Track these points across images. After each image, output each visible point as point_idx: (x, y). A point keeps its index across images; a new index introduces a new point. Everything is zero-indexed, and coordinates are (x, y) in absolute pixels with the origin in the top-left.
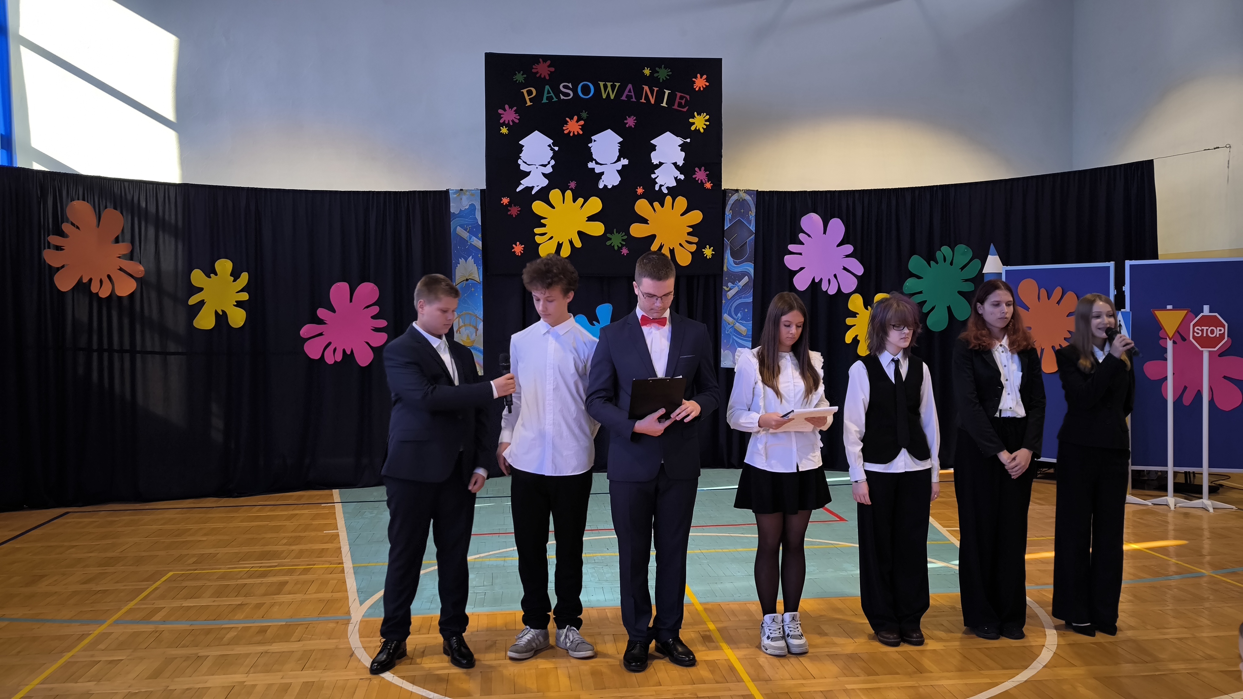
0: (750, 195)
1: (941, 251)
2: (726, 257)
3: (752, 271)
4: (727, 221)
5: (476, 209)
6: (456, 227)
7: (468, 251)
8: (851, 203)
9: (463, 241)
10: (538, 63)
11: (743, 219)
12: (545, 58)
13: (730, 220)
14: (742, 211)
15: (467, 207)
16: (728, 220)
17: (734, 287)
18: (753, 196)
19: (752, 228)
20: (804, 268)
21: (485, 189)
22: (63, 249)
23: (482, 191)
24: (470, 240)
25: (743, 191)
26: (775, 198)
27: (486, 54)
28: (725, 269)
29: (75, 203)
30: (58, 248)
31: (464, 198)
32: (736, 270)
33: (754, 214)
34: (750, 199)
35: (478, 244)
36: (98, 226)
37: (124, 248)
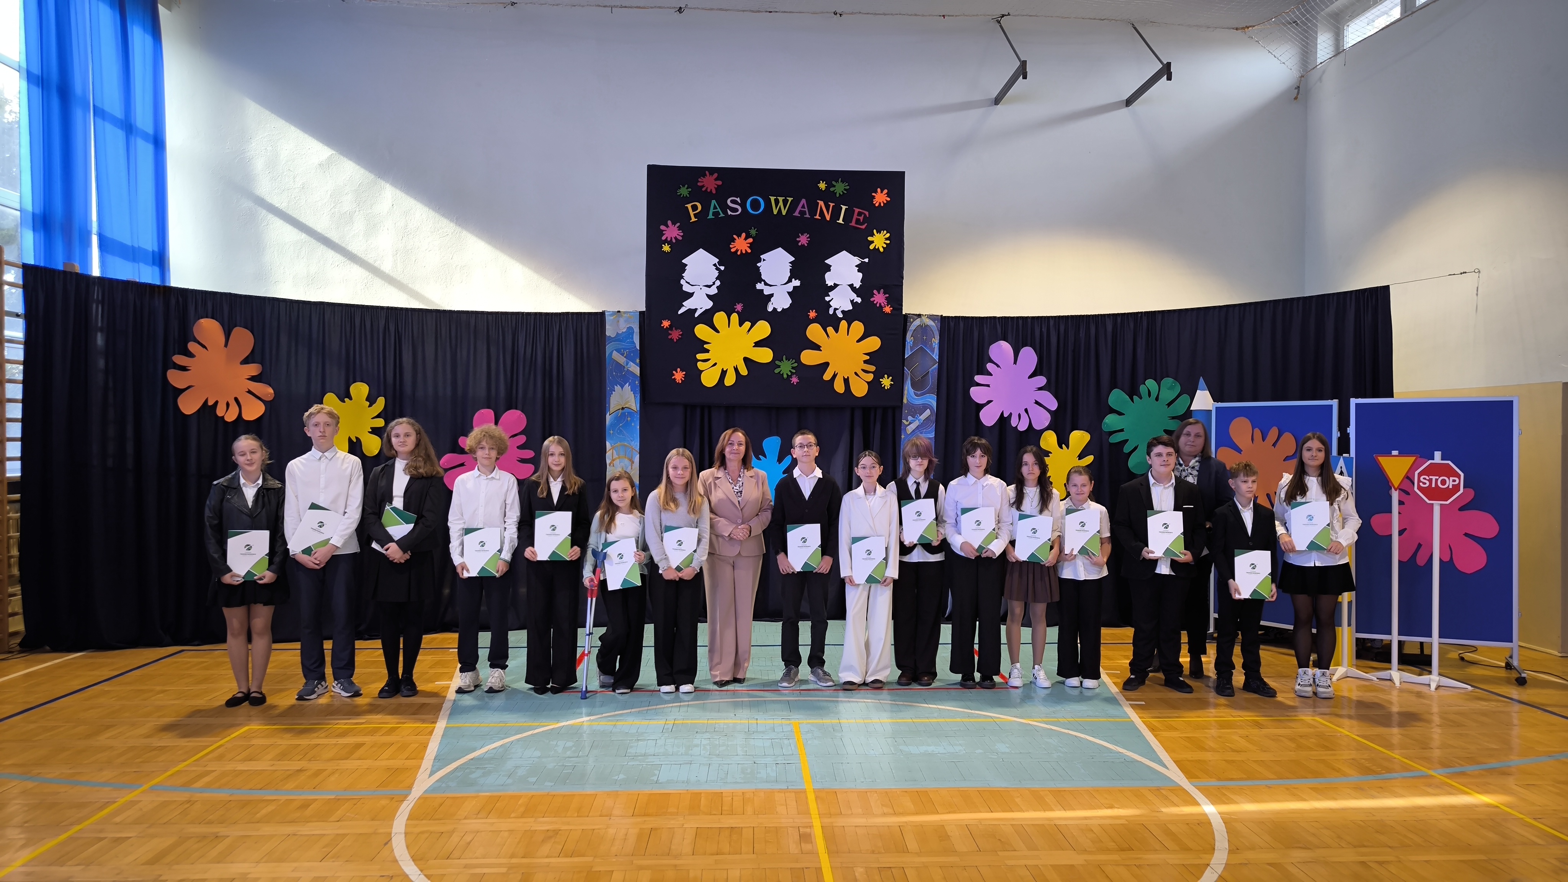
0: (934, 320)
1: (1145, 385)
2: (906, 388)
3: (934, 404)
4: (908, 349)
5: (634, 332)
6: (613, 351)
7: (624, 377)
8: (1044, 330)
9: (619, 367)
10: (704, 175)
11: (925, 347)
12: (712, 170)
13: (912, 348)
14: (925, 338)
15: (624, 331)
16: (909, 347)
17: (915, 421)
18: (936, 322)
19: (936, 356)
20: (991, 401)
21: (644, 311)
22: (190, 370)
23: (641, 313)
24: (627, 365)
25: (926, 316)
26: (962, 324)
27: (649, 166)
28: (905, 401)
29: (202, 320)
30: (184, 369)
31: (622, 320)
32: (917, 402)
33: (937, 341)
34: (934, 324)
35: (636, 369)
36: (226, 345)
37: (254, 369)
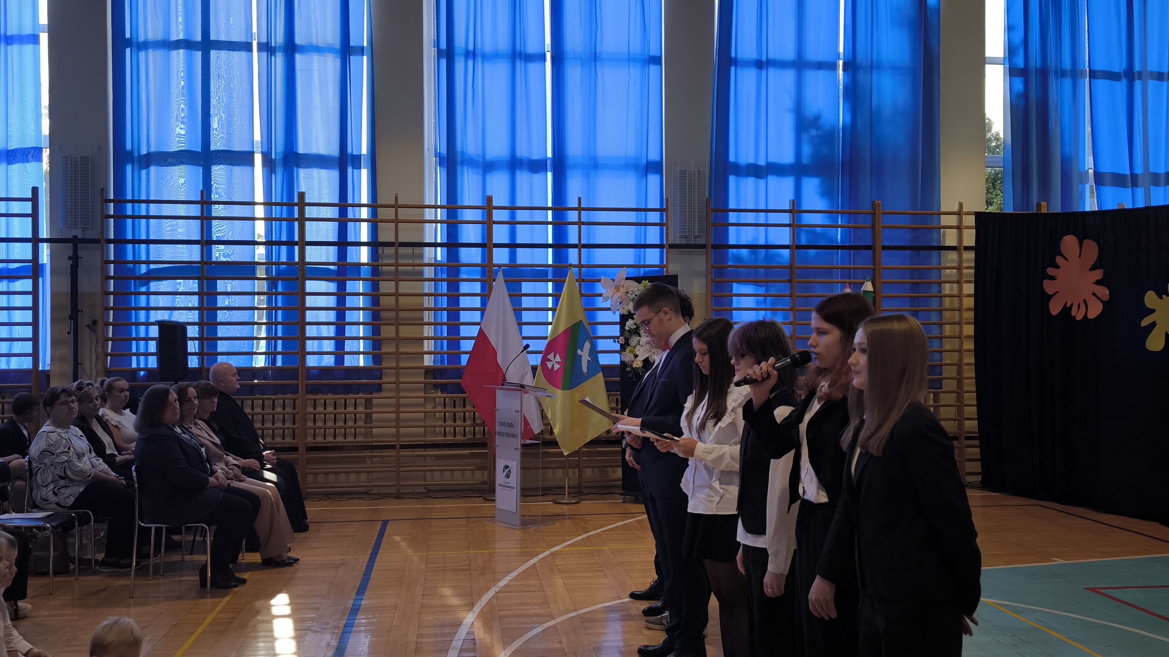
22: (1056, 279)
29: (1065, 237)
30: (1053, 278)
36: (1080, 256)
37: (1098, 274)
